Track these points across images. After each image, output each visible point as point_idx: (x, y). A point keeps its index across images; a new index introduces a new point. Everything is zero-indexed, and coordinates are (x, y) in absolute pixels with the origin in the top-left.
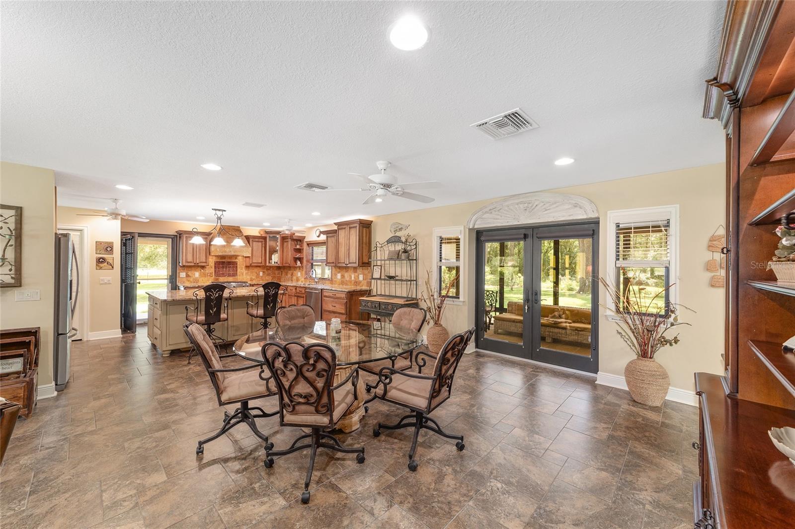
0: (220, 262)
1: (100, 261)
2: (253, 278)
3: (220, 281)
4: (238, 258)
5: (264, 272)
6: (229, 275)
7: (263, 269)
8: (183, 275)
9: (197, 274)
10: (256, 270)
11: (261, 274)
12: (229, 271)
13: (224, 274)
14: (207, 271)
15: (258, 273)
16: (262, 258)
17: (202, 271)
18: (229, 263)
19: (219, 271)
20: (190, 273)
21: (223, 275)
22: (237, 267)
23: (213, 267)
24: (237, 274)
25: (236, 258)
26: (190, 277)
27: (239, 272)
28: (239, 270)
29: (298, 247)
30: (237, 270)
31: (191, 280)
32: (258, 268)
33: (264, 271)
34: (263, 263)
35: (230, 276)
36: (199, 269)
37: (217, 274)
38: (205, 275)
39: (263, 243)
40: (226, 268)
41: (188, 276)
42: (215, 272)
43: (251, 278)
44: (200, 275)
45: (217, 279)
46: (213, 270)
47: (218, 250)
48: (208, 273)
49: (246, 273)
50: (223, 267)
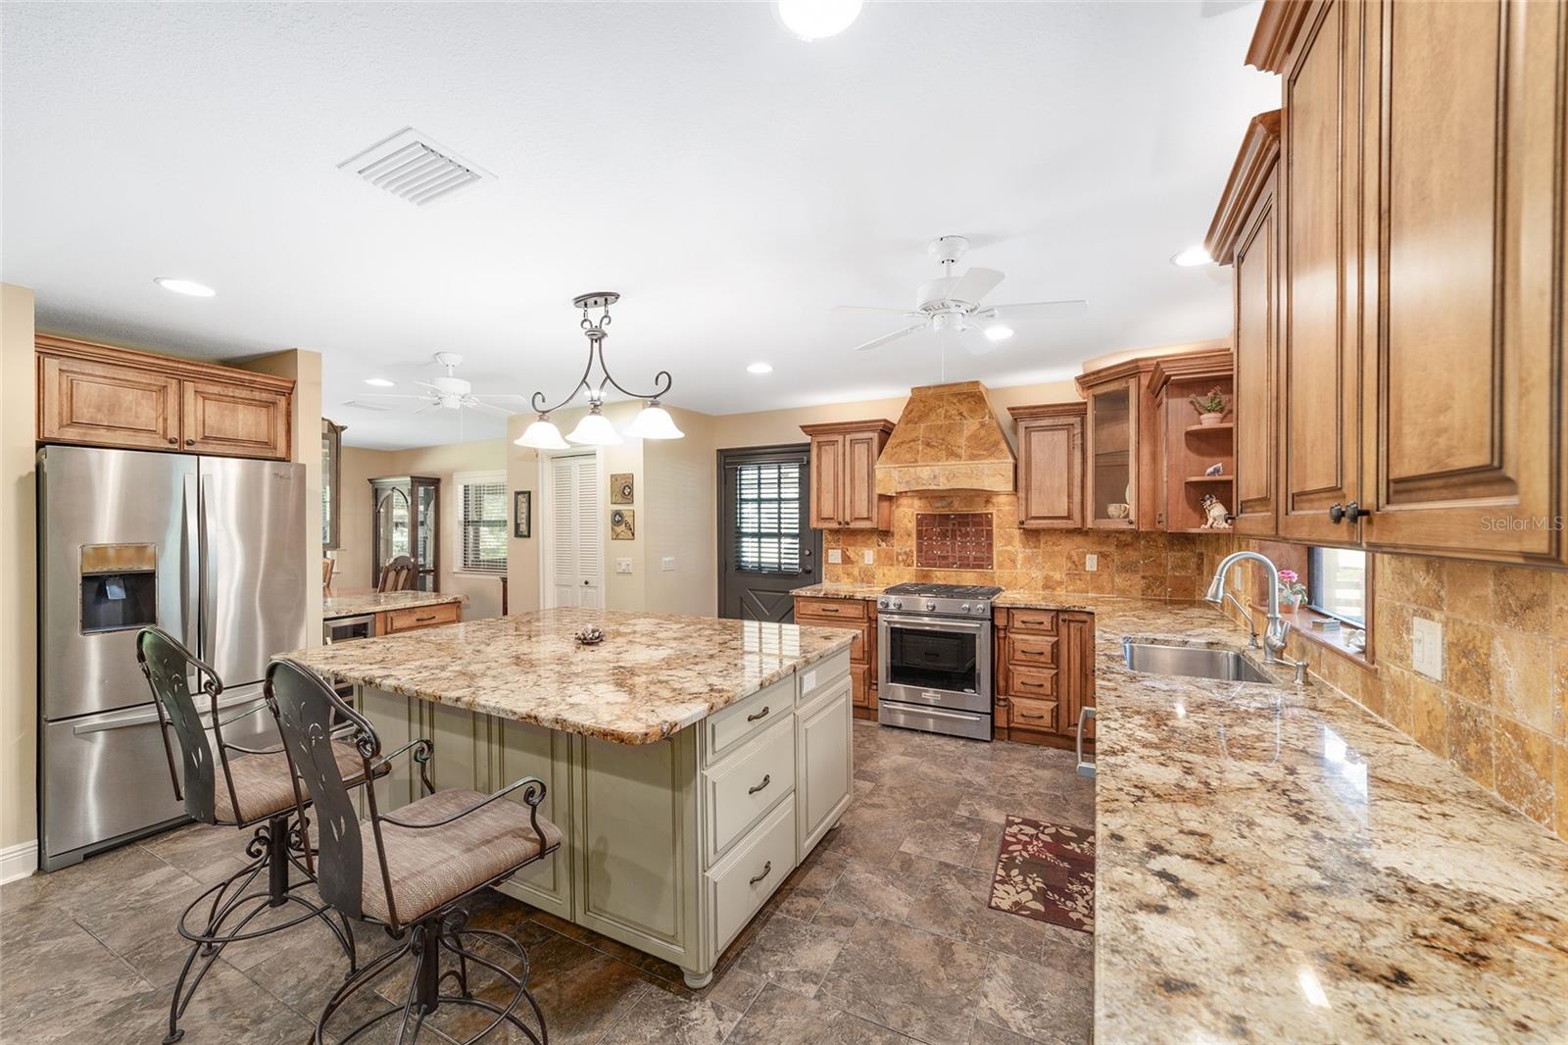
0: (935, 515)
1: (618, 519)
2: (1057, 576)
3: (935, 582)
4: (995, 500)
5: (1103, 556)
6: (964, 564)
7: (1101, 544)
8: (834, 556)
9: (868, 555)
10: (1068, 546)
11: (1091, 563)
12: (964, 547)
13: (945, 558)
14: (897, 549)
15: (1075, 558)
16: (1070, 496)
17: (884, 544)
18: (964, 519)
19: (931, 548)
20: (851, 553)
21: (944, 562)
22: (990, 534)
23: (914, 536)
24: (990, 559)
25: (988, 502)
26: (852, 562)
27: (1000, 553)
28: (998, 545)
29: (1210, 421)
30: (990, 545)
31: (856, 572)
32: (1079, 540)
33: (1105, 549)
34: (1077, 515)
35: (968, 566)
36: (875, 538)
37: (926, 558)
38: (888, 559)
39: (1078, 430)
40: (954, 537)
41: (846, 560)
42: (920, 550)
43: (1047, 578)
44: (878, 559)
45: (926, 576)
46: (912, 544)
47: (895, 474)
48: (898, 554)
49: (1028, 560)
50: (944, 535)
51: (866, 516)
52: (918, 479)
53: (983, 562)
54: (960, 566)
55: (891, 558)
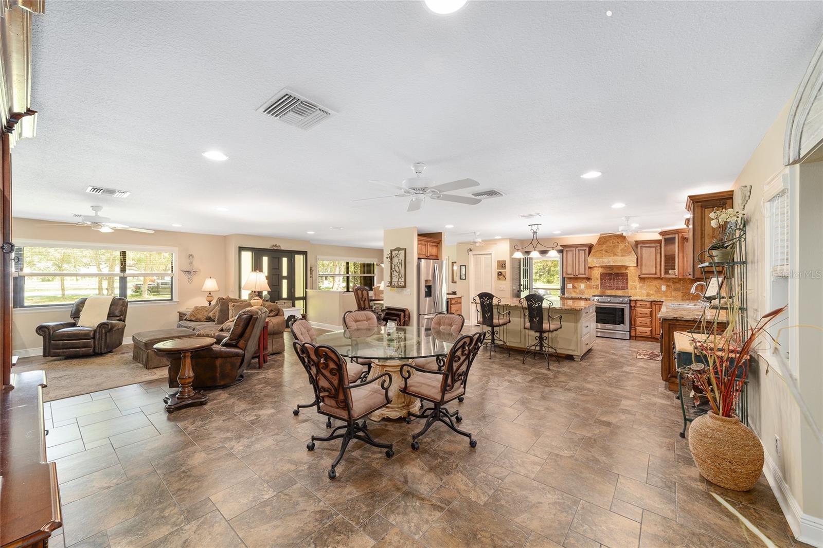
0: (607, 273)
1: (500, 274)
2: (651, 292)
3: (607, 294)
4: (629, 268)
5: (668, 286)
6: (618, 288)
7: (667, 282)
8: (570, 286)
9: (582, 286)
10: (656, 283)
11: (664, 288)
12: (617, 283)
13: (611, 287)
14: (593, 284)
15: (658, 287)
16: (656, 268)
17: (588, 282)
18: (617, 275)
19: (605, 283)
20: (576, 285)
21: (611, 288)
22: (627, 279)
23: (599, 279)
24: (627, 287)
25: (626, 269)
26: (576, 288)
27: (631, 285)
28: (630, 283)
30: (627, 283)
31: (578, 291)
32: (659, 281)
33: (668, 284)
34: (658, 274)
35: (619, 289)
36: (585, 280)
37: (604, 287)
38: (590, 287)
40: (614, 280)
41: (574, 287)
42: (601, 284)
43: (648, 292)
44: (586, 287)
45: (604, 292)
46: (599, 282)
47: (595, 261)
48: (593, 285)
49: (641, 287)
50: (610, 279)
51: (583, 273)
52: (603, 262)
53: (625, 288)
54: (616, 289)
55: (591, 287)
